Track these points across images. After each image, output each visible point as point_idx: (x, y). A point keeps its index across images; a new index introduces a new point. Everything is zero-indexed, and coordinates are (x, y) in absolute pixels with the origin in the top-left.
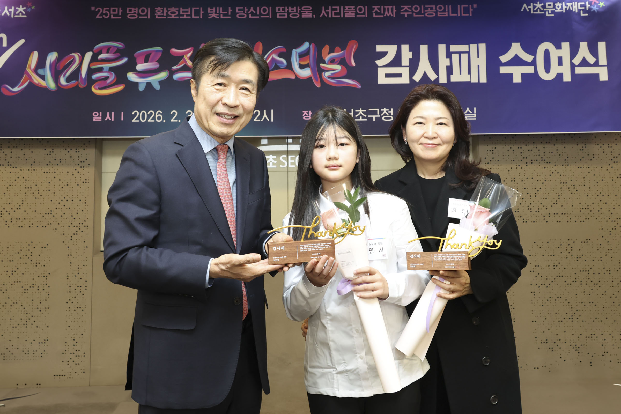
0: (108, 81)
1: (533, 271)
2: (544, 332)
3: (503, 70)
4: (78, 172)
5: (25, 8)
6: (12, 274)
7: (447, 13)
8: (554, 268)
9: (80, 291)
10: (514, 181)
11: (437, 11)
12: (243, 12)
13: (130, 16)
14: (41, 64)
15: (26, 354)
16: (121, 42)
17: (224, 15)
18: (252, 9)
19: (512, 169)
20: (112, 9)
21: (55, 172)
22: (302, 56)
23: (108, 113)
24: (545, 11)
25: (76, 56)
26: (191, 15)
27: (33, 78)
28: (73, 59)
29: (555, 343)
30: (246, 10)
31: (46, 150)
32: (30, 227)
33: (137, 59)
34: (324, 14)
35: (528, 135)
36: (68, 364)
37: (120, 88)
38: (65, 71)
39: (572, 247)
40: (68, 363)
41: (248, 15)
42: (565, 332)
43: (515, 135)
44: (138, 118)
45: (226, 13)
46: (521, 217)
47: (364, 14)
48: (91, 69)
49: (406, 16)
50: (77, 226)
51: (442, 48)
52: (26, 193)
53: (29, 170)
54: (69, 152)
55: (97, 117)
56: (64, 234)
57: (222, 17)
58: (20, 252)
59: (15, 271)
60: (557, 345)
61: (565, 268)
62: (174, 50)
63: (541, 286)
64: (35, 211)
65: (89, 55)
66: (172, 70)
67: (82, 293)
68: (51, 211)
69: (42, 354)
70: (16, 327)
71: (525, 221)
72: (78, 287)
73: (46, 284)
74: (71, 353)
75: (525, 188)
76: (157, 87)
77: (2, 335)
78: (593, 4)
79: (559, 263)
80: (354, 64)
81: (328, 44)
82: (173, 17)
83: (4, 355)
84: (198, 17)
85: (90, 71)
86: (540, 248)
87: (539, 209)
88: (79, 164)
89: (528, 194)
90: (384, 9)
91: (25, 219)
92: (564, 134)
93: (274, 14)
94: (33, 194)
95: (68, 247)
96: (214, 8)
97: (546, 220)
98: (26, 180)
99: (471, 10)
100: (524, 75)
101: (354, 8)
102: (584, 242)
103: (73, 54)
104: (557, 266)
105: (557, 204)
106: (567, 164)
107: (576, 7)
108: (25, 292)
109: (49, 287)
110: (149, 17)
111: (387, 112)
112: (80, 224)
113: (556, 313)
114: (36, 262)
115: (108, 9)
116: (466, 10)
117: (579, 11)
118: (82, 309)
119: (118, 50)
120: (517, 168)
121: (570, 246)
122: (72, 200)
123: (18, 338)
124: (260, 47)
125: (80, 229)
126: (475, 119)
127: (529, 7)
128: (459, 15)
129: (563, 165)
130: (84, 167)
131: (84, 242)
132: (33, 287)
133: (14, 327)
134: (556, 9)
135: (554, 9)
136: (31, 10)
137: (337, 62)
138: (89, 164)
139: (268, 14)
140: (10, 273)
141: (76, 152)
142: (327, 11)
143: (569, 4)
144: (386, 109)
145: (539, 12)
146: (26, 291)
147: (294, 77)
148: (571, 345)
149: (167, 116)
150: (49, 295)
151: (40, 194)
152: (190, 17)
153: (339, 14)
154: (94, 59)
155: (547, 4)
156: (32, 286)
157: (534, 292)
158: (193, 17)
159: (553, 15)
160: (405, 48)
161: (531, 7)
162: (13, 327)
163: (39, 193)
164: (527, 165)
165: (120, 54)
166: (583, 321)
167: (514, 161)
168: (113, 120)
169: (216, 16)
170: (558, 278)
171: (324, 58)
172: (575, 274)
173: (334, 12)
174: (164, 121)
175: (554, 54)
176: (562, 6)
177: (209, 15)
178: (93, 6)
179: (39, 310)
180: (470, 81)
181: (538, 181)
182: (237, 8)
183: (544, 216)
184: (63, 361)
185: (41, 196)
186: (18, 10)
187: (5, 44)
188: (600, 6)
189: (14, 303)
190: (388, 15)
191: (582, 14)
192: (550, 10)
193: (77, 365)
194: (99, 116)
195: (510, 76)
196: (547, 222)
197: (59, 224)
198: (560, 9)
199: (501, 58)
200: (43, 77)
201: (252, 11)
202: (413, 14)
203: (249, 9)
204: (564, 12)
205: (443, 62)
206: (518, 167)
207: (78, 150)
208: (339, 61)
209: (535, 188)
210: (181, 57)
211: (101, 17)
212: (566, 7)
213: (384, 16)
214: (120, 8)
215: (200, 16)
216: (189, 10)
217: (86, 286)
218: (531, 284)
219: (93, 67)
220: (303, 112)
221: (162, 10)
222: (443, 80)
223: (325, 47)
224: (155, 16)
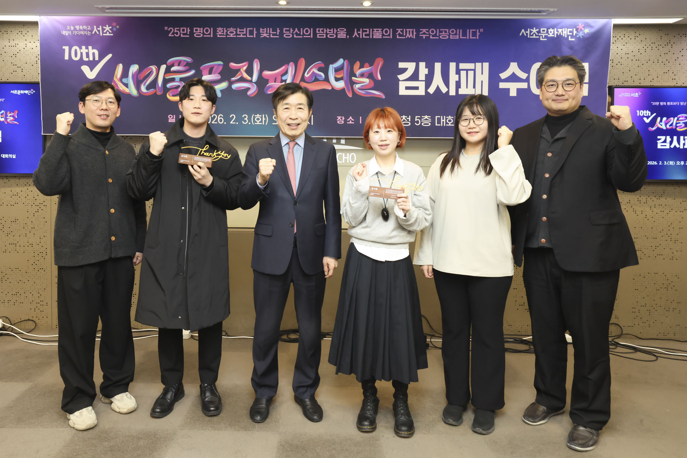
3: (502, 85)
5: (111, 27)
7: (458, 36)
11: (450, 34)
12: (289, 32)
13: (197, 35)
14: (125, 74)
16: (189, 57)
17: (273, 35)
18: (296, 30)
20: (181, 29)
22: (337, 70)
24: (540, 36)
25: (154, 68)
26: (246, 35)
27: (119, 86)
28: (151, 71)
30: (291, 30)
33: (203, 71)
34: (356, 35)
38: (145, 81)
41: (293, 34)
45: (275, 33)
47: (389, 35)
48: (166, 78)
49: (424, 38)
51: (453, 66)
55: (171, 119)
57: (271, 36)
62: (232, 64)
65: (163, 68)
66: (231, 81)
78: (579, 30)
80: (379, 78)
81: (358, 61)
82: (232, 36)
84: (252, 36)
85: (166, 81)
90: (406, 31)
93: (315, 34)
96: (265, 29)
99: (478, 34)
100: (518, 90)
101: (381, 31)
103: (151, 67)
107: (566, 32)
110: (212, 36)
111: (406, 118)
115: (179, 28)
116: (474, 34)
117: (568, 36)
119: (187, 64)
124: (302, 62)
127: (526, 32)
128: (468, 38)
134: (549, 34)
135: (547, 34)
136: (116, 29)
137: (366, 76)
139: (310, 35)
142: (359, 32)
143: (560, 30)
144: (405, 116)
145: (534, 37)
147: (330, 88)
149: (227, 119)
152: (245, 36)
153: (369, 35)
154: (168, 71)
155: (542, 29)
158: (248, 36)
159: (546, 39)
160: (422, 65)
161: (528, 32)
165: (189, 66)
169: (267, 35)
171: (355, 72)
173: (364, 33)
174: (225, 123)
176: (554, 31)
177: (261, 34)
178: (166, 26)
180: (474, 94)
182: (284, 29)
186: (105, 29)
187: (97, 58)
188: (585, 32)
190: (409, 37)
191: (570, 39)
192: (544, 35)
195: (508, 90)
198: (552, 35)
199: (501, 75)
200: (126, 85)
201: (296, 32)
202: (429, 36)
203: (294, 30)
204: (555, 36)
205: (453, 78)
210: (238, 70)
211: (173, 36)
212: (557, 33)
213: (406, 38)
214: (188, 28)
216: (245, 30)
219: (167, 78)
220: (338, 117)
221: (222, 29)
222: (452, 93)
223: (356, 63)
224: (217, 35)
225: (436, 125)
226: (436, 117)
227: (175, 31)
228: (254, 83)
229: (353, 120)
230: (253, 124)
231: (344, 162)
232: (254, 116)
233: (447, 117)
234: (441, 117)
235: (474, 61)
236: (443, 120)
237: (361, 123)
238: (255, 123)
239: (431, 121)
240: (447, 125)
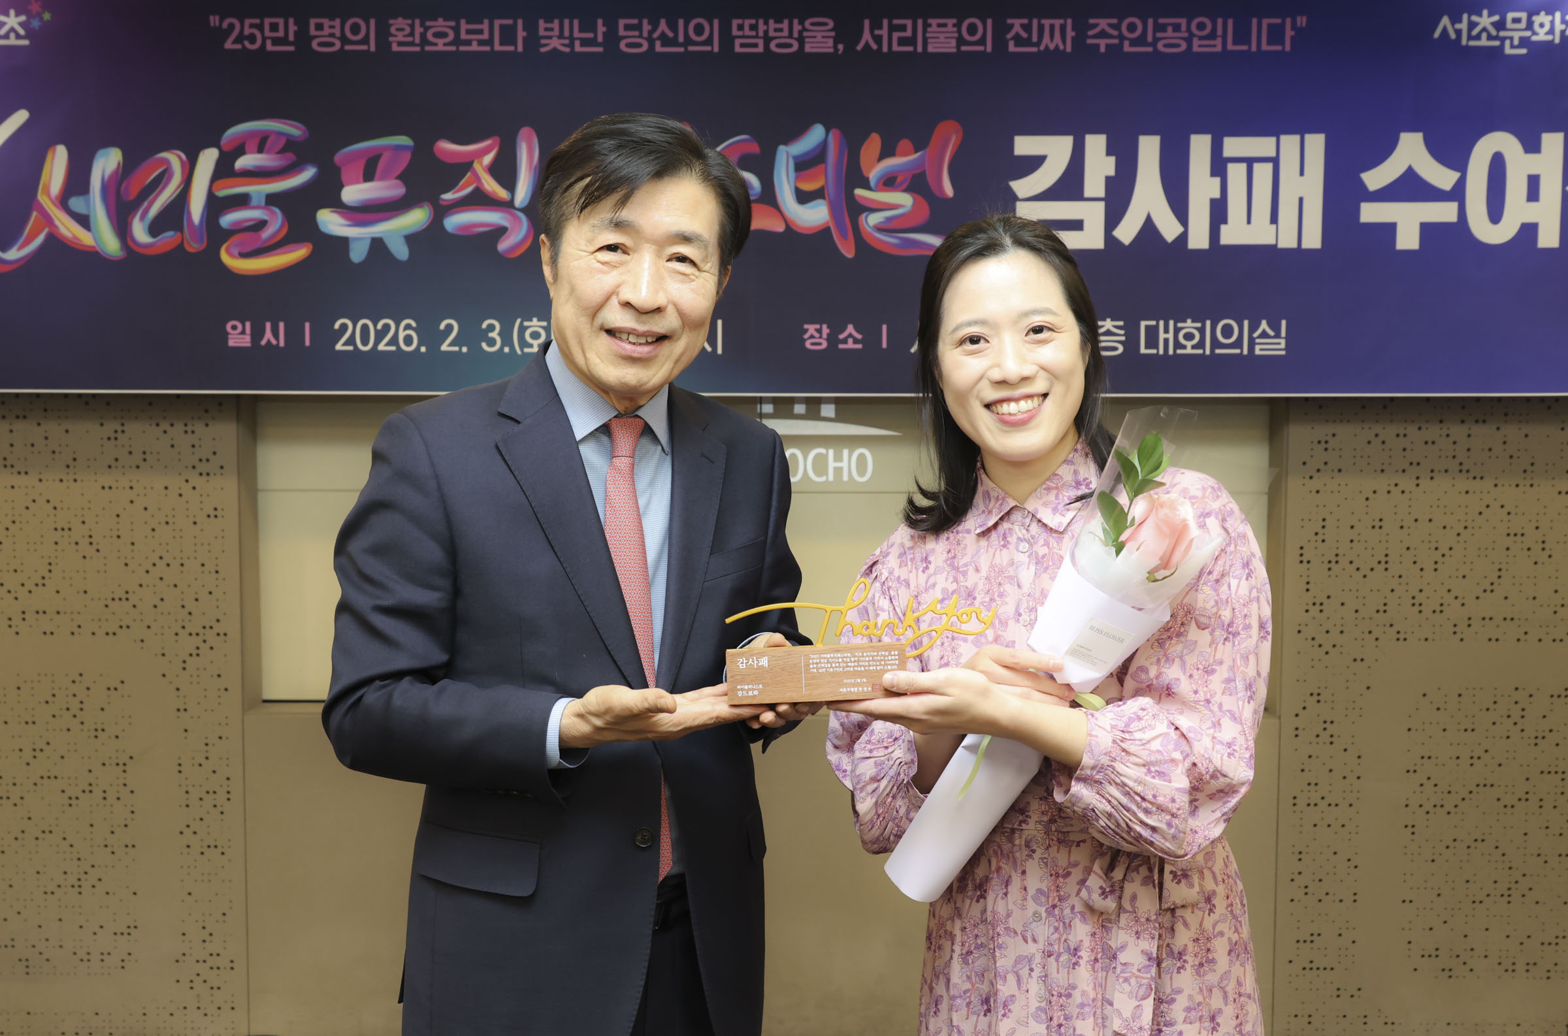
0: (266, 234)
1: (1415, 771)
2: (1431, 929)
3: (1371, 213)
4: (194, 488)
5: (23, 18)
6: (35, 757)
7: (1219, 42)
8: (1472, 765)
9: (214, 803)
10: (1381, 527)
11: (1192, 35)
12: (637, 33)
13: (320, 44)
14: (77, 182)
15: (82, 960)
16: (295, 120)
17: (584, 43)
18: (663, 26)
19: (1374, 496)
20: (267, 21)
21: (131, 488)
22: (803, 165)
23: (268, 325)
24: (1503, 39)
25: (174, 159)
26: (490, 42)
27: (57, 223)
28: (166, 169)
29: (1458, 956)
30: (646, 27)
31: (105, 426)
32: (73, 633)
33: (343, 170)
34: (867, 43)
35: (1428, 399)
36: (192, 988)
37: (297, 254)
38: (146, 204)
39: (1523, 710)
40: (192, 985)
41: (651, 41)
42: (1487, 929)
43: (1392, 399)
44: (351, 341)
45: (591, 35)
46: (1391, 625)
47: (982, 41)
48: (216, 197)
49: (1102, 49)
50: (197, 634)
51: (1200, 146)
52: (56, 543)
53: (61, 481)
54: (165, 432)
55: (238, 337)
56: (163, 655)
57: (578, 48)
58: (50, 699)
59: (42, 750)
60: (1465, 963)
61: (1500, 765)
62: (447, 146)
63: (1432, 810)
64: (85, 592)
65: (208, 159)
66: (441, 202)
67: (219, 809)
68: (127, 592)
69: (123, 961)
70: (52, 893)
71: (1401, 636)
72: (208, 792)
73: (125, 785)
74: (198, 961)
75: (1408, 548)
76: (401, 251)
77: (19, 913)
79: (1486, 751)
80: (949, 190)
81: (875, 132)
82: (440, 47)
83: (27, 963)
84: (512, 48)
85: (216, 205)
86: (1438, 709)
87: (1442, 605)
88: (194, 467)
89: (1415, 562)
90: (1041, 28)
91: (58, 613)
92: (1528, 399)
93: (727, 39)
94: (77, 547)
95: (178, 689)
96: (556, 22)
97: (1459, 636)
98: (55, 508)
99: (1289, 33)
100: (1428, 230)
101: (954, 25)
102: (1559, 696)
103: (163, 155)
104: (1479, 758)
105: (1492, 591)
106: (1528, 483)
108: (70, 805)
109: (132, 792)
110: (373, 49)
112: (204, 627)
113: (1468, 881)
114: (95, 727)
115: (257, 21)
116: (1276, 35)
118: (220, 850)
119: (290, 145)
120: (1389, 492)
121: (1519, 706)
122: (182, 565)
123: (60, 920)
125: (205, 641)
126: (1283, 353)
129: (1517, 486)
130: (208, 474)
131: (219, 676)
132: (91, 791)
133: (49, 893)
134: (1535, 33)
135: (1528, 33)
136: (40, 23)
137: (902, 183)
138: (222, 467)
139: (709, 41)
140: (28, 755)
141: (186, 432)
142: (877, 32)
145: (1484, 42)
146: (74, 802)
147: (780, 228)
148: (1500, 964)
149: (431, 336)
150: (133, 812)
151: (95, 547)
152: (487, 48)
153: (912, 41)
154: (224, 170)
155: (1510, 16)
156: (87, 788)
157: (1413, 826)
158: (497, 47)
159: (1524, 51)
160: (1096, 144)
161: (1463, 26)
162: (46, 893)
163: (91, 543)
164: (1418, 485)
165: (295, 154)
166: (1537, 903)
167: (1382, 471)
168: (282, 344)
169: (562, 45)
170: (1481, 788)
171: (865, 174)
172: (1527, 779)
173: (896, 35)
174: (423, 349)
175: (1519, 165)
176: (1552, 23)
177: (543, 41)
178: (214, 14)
179: (109, 850)
180: (1273, 242)
181: (1445, 527)
182: (622, 23)
183: (1455, 626)
184: (178, 981)
185: (98, 551)
189: (44, 832)
190: (1052, 47)
192: (1516, 36)
193: (215, 991)
194: (243, 332)
195: (1388, 230)
196: (1462, 640)
197: (149, 627)
199: (1366, 176)
200: (84, 221)
201: (663, 34)
202: (1121, 45)
203: (655, 26)
204: (1557, 41)
205: (1202, 186)
206: (1392, 488)
207: (189, 428)
208: (907, 183)
209: (1436, 549)
210: (464, 167)
211: (239, 46)
212: (1563, 27)
213: (1037, 50)
214: (291, 21)
215: (515, 44)
216: (485, 26)
217: (228, 792)
218: (1407, 806)
219: (221, 193)
220: (806, 326)
221: (409, 25)
222: (1199, 239)
223: (870, 139)
224: (390, 44)
225: (1143, 350)
226: (1143, 324)
227: (247, 31)
228: (522, 210)
229: (859, 337)
230: (519, 352)
231: (831, 478)
232: (521, 323)
233: (1180, 325)
234: (1158, 324)
235: (1273, 128)
236: (1166, 336)
237: (884, 345)
238: (526, 350)
239: (1123, 338)
240: (1179, 351)
